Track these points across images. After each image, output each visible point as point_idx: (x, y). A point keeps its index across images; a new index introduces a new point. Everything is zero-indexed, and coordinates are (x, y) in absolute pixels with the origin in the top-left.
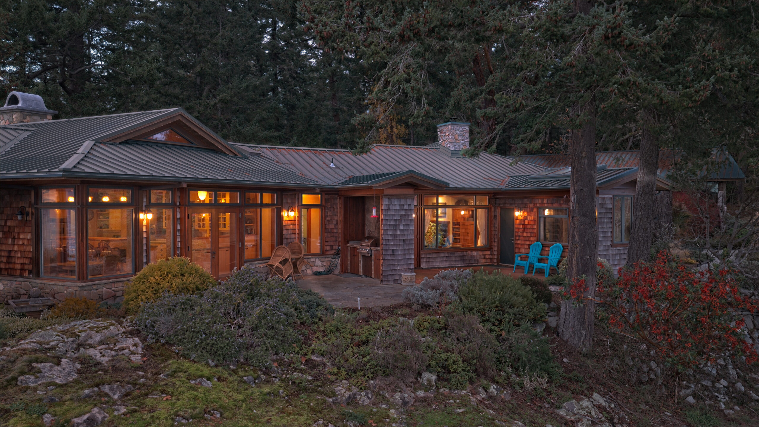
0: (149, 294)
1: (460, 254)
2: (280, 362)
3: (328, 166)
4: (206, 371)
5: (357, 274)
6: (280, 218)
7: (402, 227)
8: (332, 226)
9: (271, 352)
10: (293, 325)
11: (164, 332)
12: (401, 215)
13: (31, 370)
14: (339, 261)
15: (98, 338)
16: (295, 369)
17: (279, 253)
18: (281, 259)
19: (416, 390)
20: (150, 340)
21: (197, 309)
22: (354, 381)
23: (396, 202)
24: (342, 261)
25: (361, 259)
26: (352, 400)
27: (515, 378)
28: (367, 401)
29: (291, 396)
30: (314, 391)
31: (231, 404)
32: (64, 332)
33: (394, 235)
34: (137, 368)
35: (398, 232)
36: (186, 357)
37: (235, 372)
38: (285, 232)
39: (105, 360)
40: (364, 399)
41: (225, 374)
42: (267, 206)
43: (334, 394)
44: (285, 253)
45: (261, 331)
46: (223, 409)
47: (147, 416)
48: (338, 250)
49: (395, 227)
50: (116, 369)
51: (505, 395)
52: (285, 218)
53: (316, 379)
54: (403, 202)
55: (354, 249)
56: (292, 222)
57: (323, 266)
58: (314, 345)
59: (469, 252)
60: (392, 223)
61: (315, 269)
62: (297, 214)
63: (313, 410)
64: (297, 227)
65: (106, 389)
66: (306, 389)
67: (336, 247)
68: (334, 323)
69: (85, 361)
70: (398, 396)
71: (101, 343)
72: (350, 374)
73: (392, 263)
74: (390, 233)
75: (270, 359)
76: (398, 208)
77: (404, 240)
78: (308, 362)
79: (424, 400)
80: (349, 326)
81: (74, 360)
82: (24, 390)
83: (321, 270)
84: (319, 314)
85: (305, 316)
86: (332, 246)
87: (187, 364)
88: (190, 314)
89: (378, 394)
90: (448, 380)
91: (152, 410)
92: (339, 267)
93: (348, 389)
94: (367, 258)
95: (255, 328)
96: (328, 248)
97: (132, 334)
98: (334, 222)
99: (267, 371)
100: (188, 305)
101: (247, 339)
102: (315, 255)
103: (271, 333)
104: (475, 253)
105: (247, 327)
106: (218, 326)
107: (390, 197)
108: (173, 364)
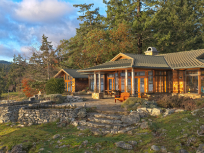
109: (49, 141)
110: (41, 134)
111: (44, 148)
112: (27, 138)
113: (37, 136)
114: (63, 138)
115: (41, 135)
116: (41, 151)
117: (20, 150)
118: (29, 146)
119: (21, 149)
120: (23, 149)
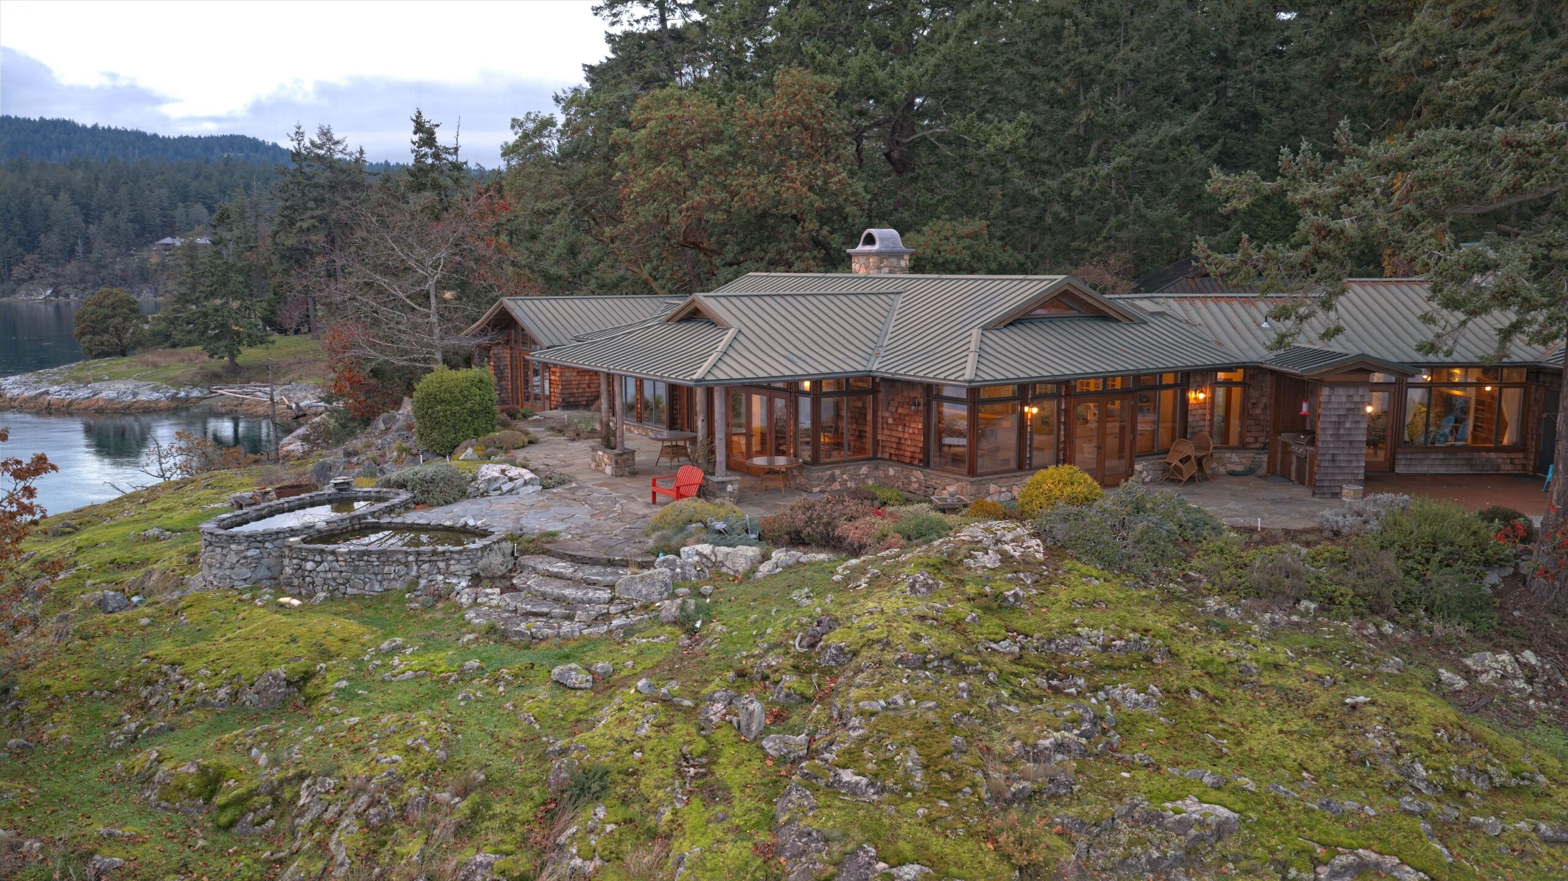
0: (1042, 499)
1: (1466, 455)
2: (1159, 573)
3: (1259, 326)
4: (1095, 573)
5: (1289, 479)
6: (1185, 401)
7: (1348, 425)
8: (1258, 411)
9: (1150, 564)
10: (1176, 544)
11: (1060, 537)
12: (1349, 409)
13: (971, 556)
14: (1265, 458)
15: (1009, 536)
16: (1171, 581)
17: (1180, 448)
18: (1182, 456)
19: (1290, 614)
20: (1049, 543)
21: (1088, 520)
22: (1225, 597)
23: (1341, 391)
24: (1269, 458)
25: (1294, 460)
26: (1220, 613)
27: (1425, 622)
28: (1235, 615)
29: (1165, 601)
30: (1186, 600)
31: (1114, 600)
32: (986, 530)
33: (1337, 436)
34: (1041, 564)
35: (1342, 432)
36: (1078, 559)
37: (1118, 576)
38: (1190, 419)
39: (1017, 554)
40: (1231, 613)
41: (1110, 577)
42: (1168, 387)
43: (1204, 605)
44: (1187, 449)
45: (1143, 545)
46: (1108, 602)
47: (1052, 598)
48: (1265, 444)
49: (1338, 424)
50: (1026, 562)
51: (1404, 636)
52: (1192, 401)
53: (1190, 591)
54: (1351, 392)
55: (1286, 445)
56: (1202, 405)
57: (1241, 463)
58: (1195, 562)
59: (1484, 454)
60: (1334, 419)
61: (1231, 467)
62: (1209, 395)
63: (1182, 614)
64: (1208, 412)
65: (1022, 575)
66: (1179, 598)
67: (1262, 439)
68: (1219, 543)
69: (1004, 554)
70: (1267, 616)
71: (1013, 541)
72: (1221, 593)
73: (1330, 471)
74: (1330, 432)
75: (1148, 570)
76: (1344, 400)
77: (1351, 442)
78: (1185, 576)
79: (1298, 625)
80: (1235, 549)
81: (997, 551)
82: (969, 569)
83: (1239, 468)
84: (1205, 533)
85: (1189, 534)
86: (1256, 438)
87: (1079, 565)
88: (1082, 524)
89: (1248, 612)
90: (1329, 611)
91: (1055, 595)
92: (1265, 466)
93: (1219, 603)
94: (1301, 460)
95: (1138, 542)
96: (1251, 440)
97: (1036, 535)
98: (1261, 405)
99: (1146, 579)
100: (1080, 517)
101: (1129, 550)
102: (1233, 449)
103: (1152, 547)
104: (1493, 455)
105: (1130, 541)
106: (1106, 537)
107: (1332, 385)
108: (1068, 564)
109: (367, 658)
110: (345, 635)
111: (349, 679)
112: (300, 649)
113: (333, 644)
114: (409, 651)
115: (344, 641)
116: (338, 689)
117: (279, 687)
118: (306, 672)
119: (283, 683)
120: (289, 683)
